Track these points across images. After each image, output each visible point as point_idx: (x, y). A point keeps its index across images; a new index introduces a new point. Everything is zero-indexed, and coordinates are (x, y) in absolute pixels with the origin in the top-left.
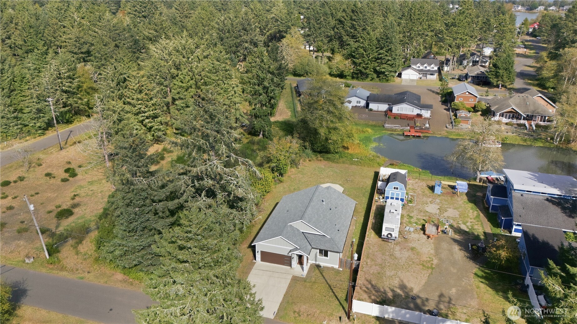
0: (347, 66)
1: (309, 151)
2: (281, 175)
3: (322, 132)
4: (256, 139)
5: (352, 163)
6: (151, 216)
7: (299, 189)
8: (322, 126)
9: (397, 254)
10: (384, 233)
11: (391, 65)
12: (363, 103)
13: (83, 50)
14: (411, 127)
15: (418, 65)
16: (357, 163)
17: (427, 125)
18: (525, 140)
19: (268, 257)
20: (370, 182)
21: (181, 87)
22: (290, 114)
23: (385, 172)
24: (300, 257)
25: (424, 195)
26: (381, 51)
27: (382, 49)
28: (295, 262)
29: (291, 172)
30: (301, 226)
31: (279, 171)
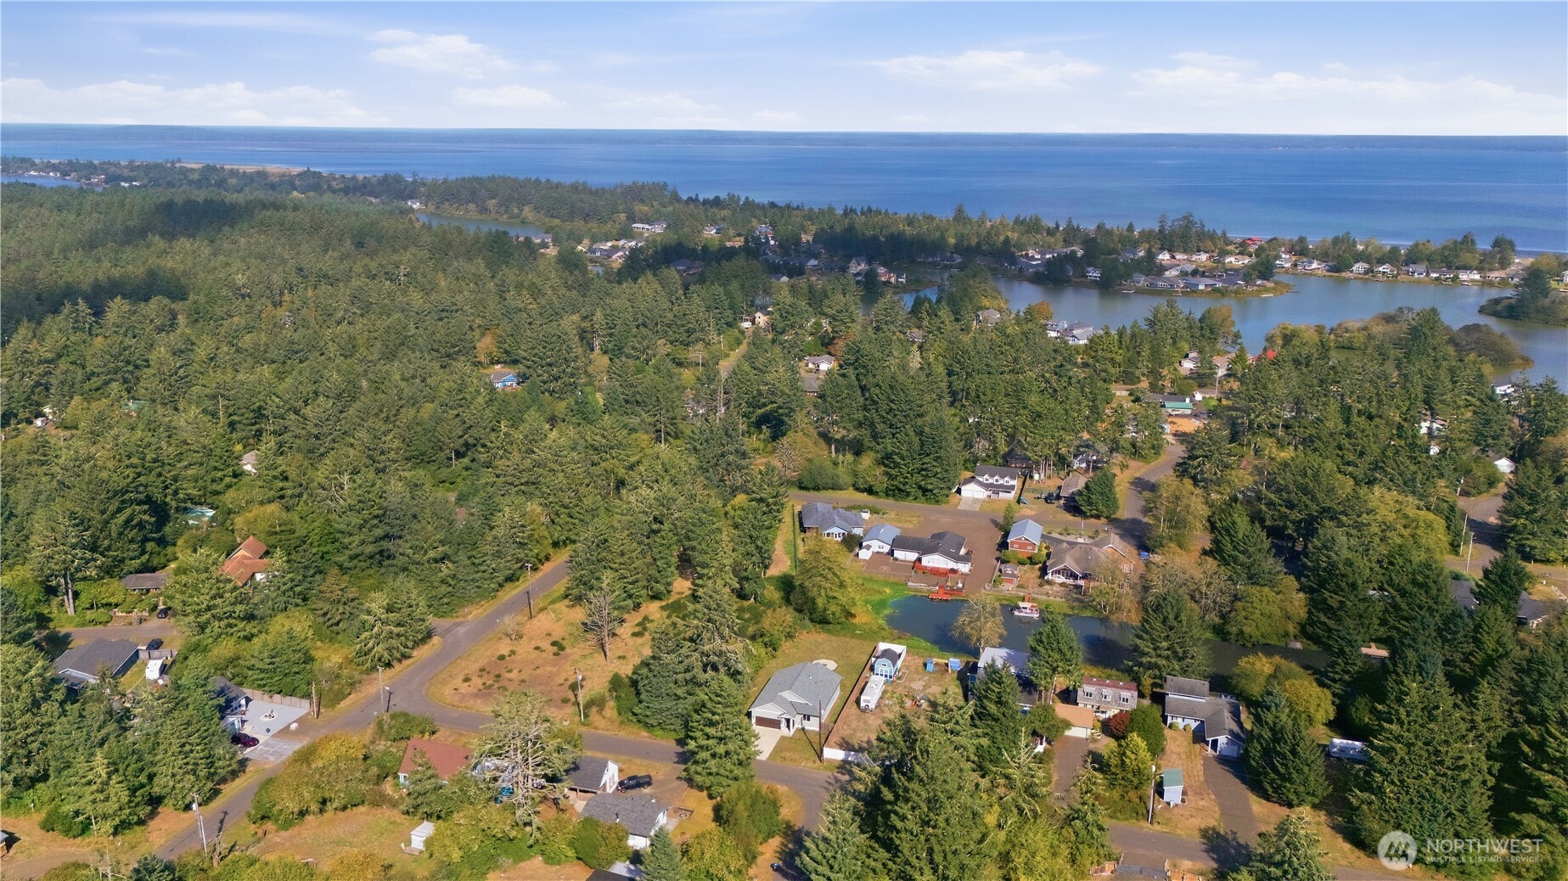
0: (877, 476)
1: (807, 622)
2: (775, 649)
3: (820, 602)
4: (746, 603)
5: (854, 636)
6: (672, 685)
7: (792, 664)
8: (820, 595)
9: (870, 722)
10: (863, 704)
11: (942, 479)
12: (887, 549)
13: (523, 481)
14: (941, 587)
15: (986, 476)
16: (859, 637)
17: (960, 585)
18: (1072, 608)
19: (762, 721)
20: (865, 658)
21: (662, 545)
22: (789, 563)
23: (883, 646)
24: (788, 721)
25: (917, 672)
26: (927, 460)
27: (928, 455)
28: (784, 724)
29: (786, 646)
30: (789, 696)
31: (773, 646)
